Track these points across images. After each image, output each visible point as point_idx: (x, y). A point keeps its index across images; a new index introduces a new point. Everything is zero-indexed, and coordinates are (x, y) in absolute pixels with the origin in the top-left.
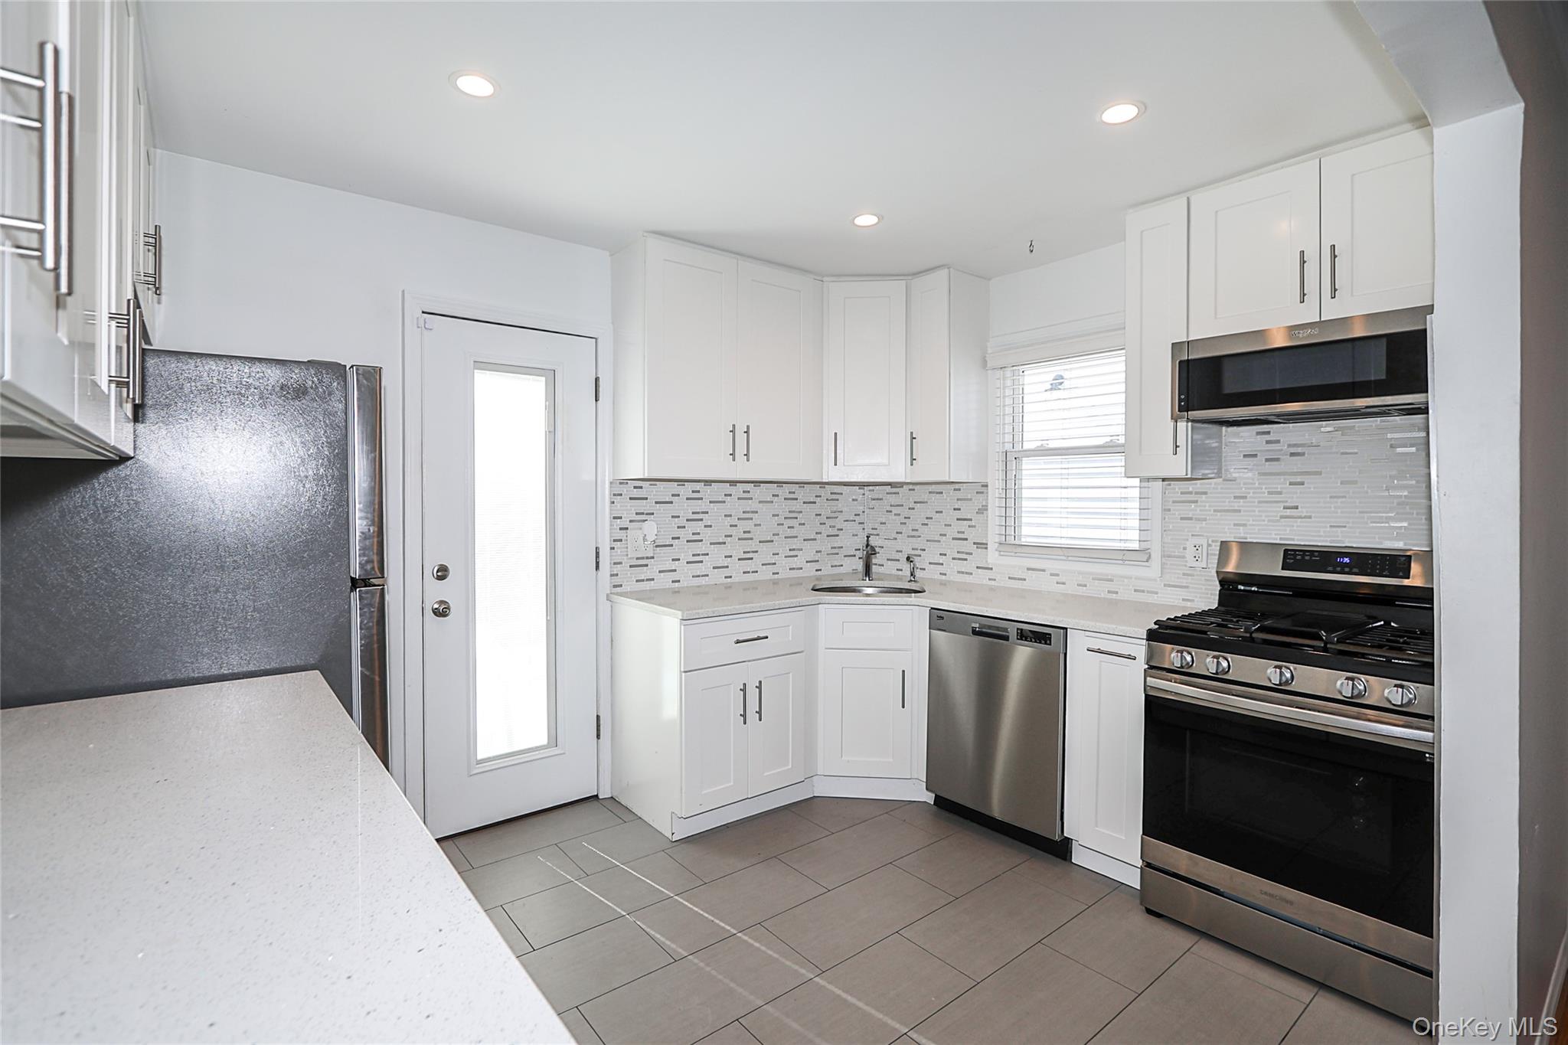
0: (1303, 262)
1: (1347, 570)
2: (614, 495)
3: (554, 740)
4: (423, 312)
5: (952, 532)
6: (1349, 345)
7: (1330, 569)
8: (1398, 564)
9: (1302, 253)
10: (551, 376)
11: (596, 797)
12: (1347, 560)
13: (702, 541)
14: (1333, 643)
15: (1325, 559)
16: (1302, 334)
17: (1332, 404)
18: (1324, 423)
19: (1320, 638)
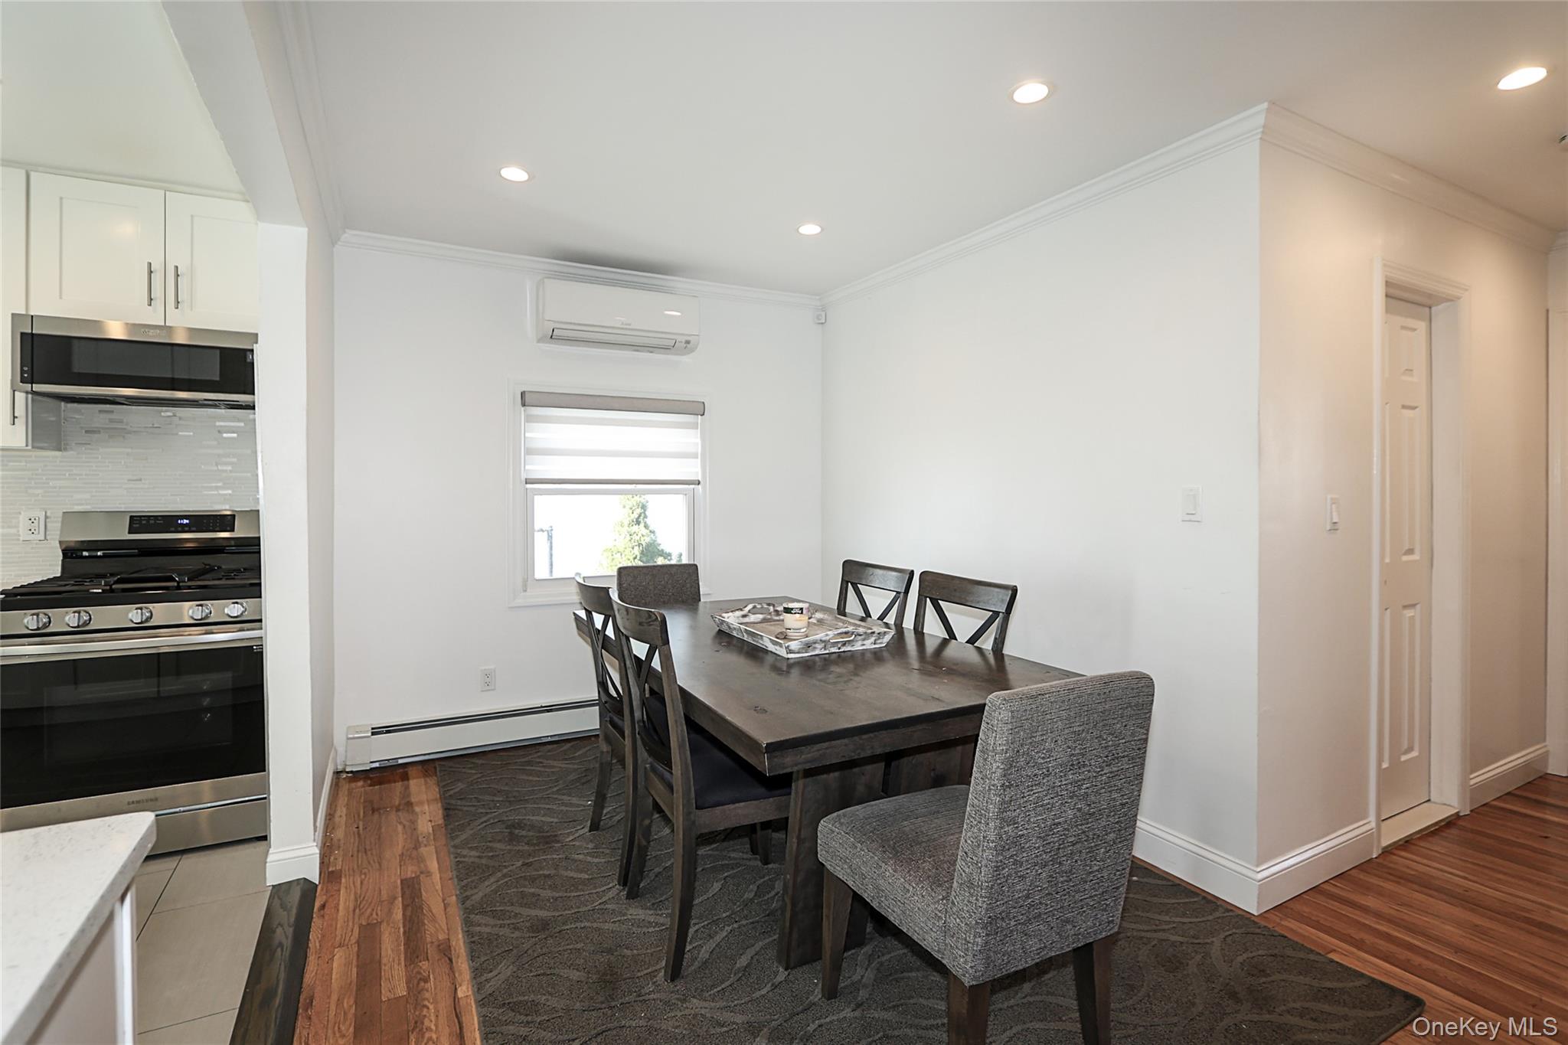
0: (151, 272)
1: (186, 529)
6: (169, 348)
7: (173, 529)
8: (226, 522)
9: (150, 264)
12: (186, 521)
14: (185, 582)
15: (168, 522)
16: (152, 332)
17: (159, 393)
18: (164, 408)
19: (173, 580)
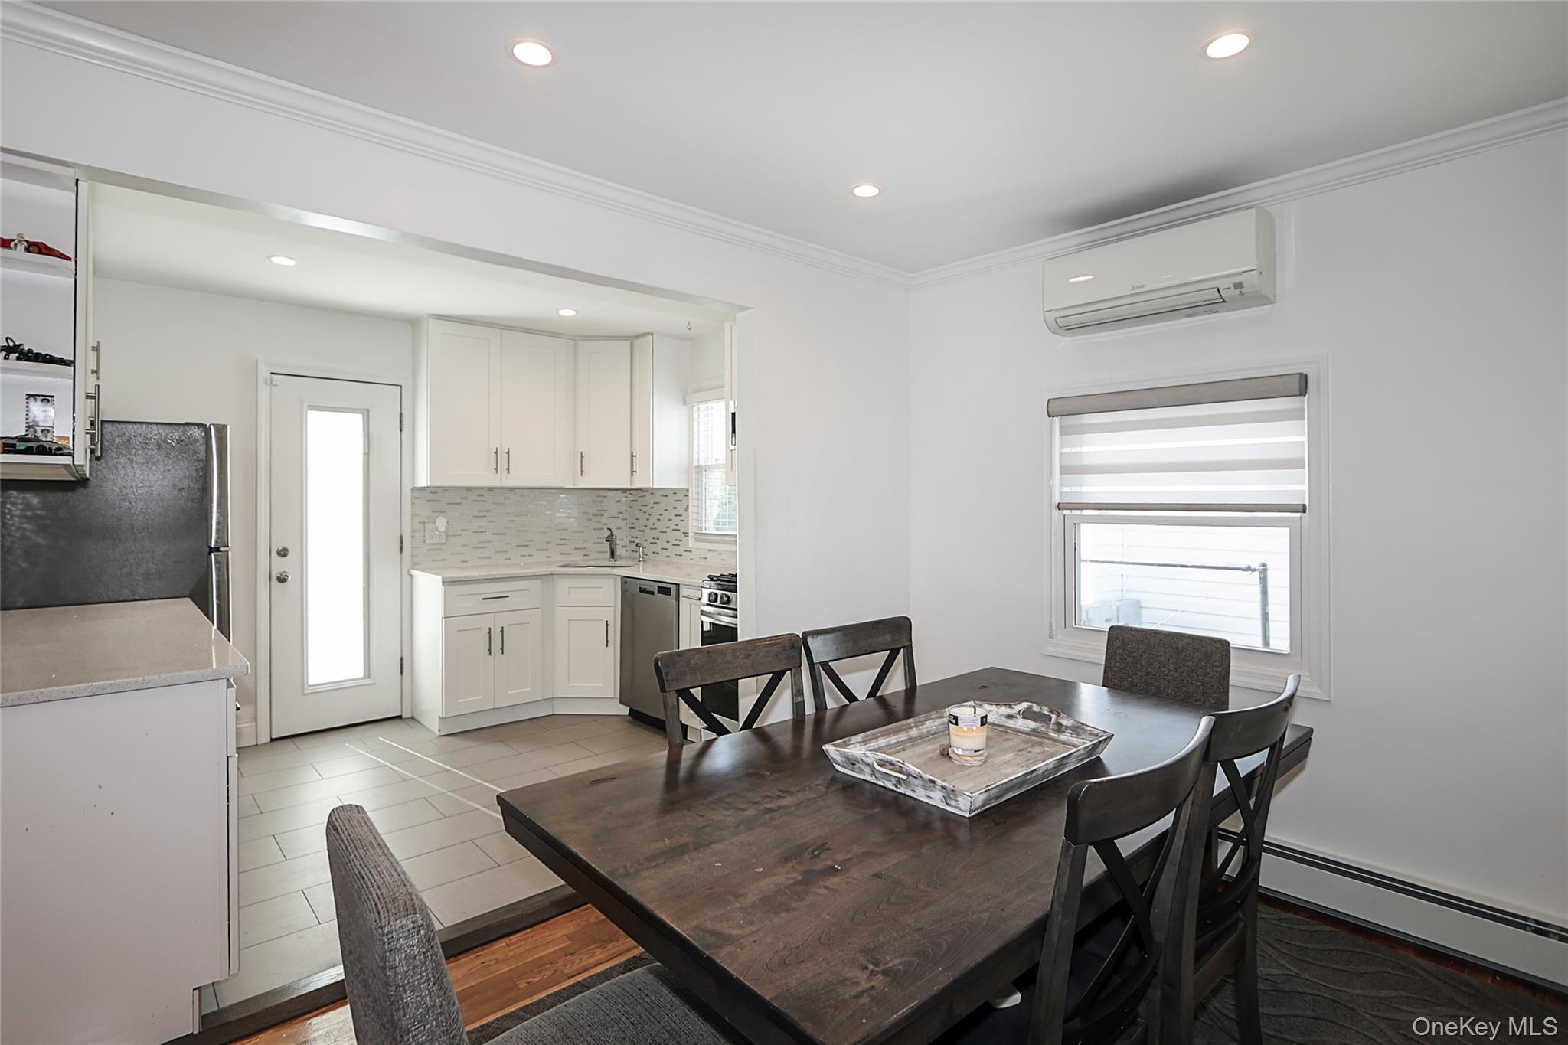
2: (415, 498)
3: (368, 674)
4: (272, 373)
5: (672, 525)
10: (367, 414)
11: (400, 717)
13: (486, 532)
